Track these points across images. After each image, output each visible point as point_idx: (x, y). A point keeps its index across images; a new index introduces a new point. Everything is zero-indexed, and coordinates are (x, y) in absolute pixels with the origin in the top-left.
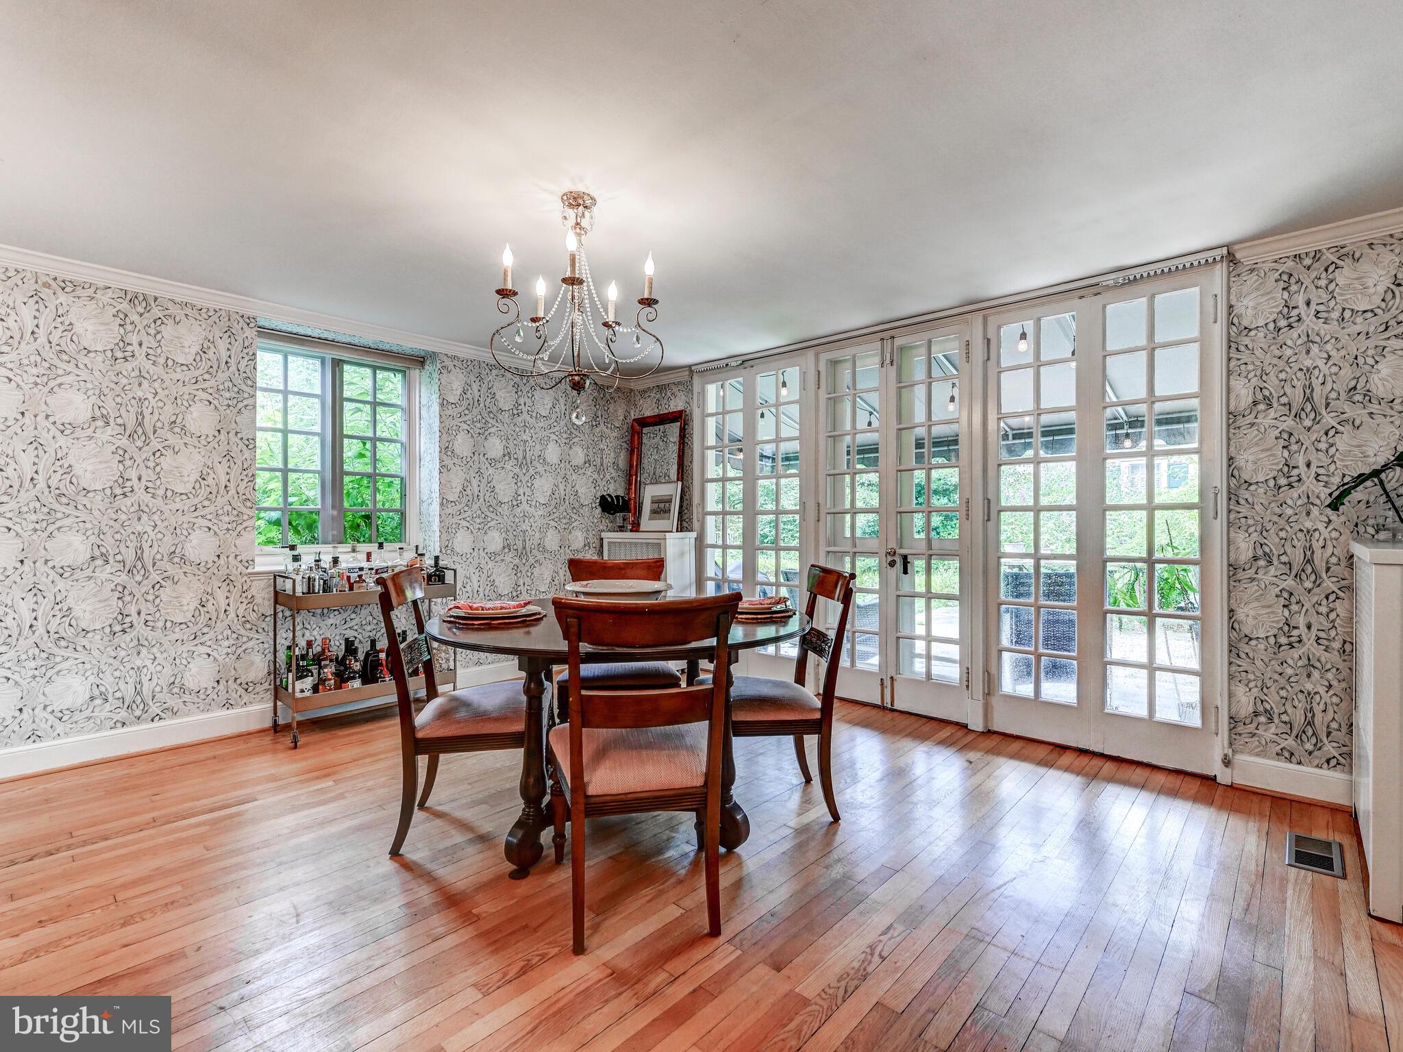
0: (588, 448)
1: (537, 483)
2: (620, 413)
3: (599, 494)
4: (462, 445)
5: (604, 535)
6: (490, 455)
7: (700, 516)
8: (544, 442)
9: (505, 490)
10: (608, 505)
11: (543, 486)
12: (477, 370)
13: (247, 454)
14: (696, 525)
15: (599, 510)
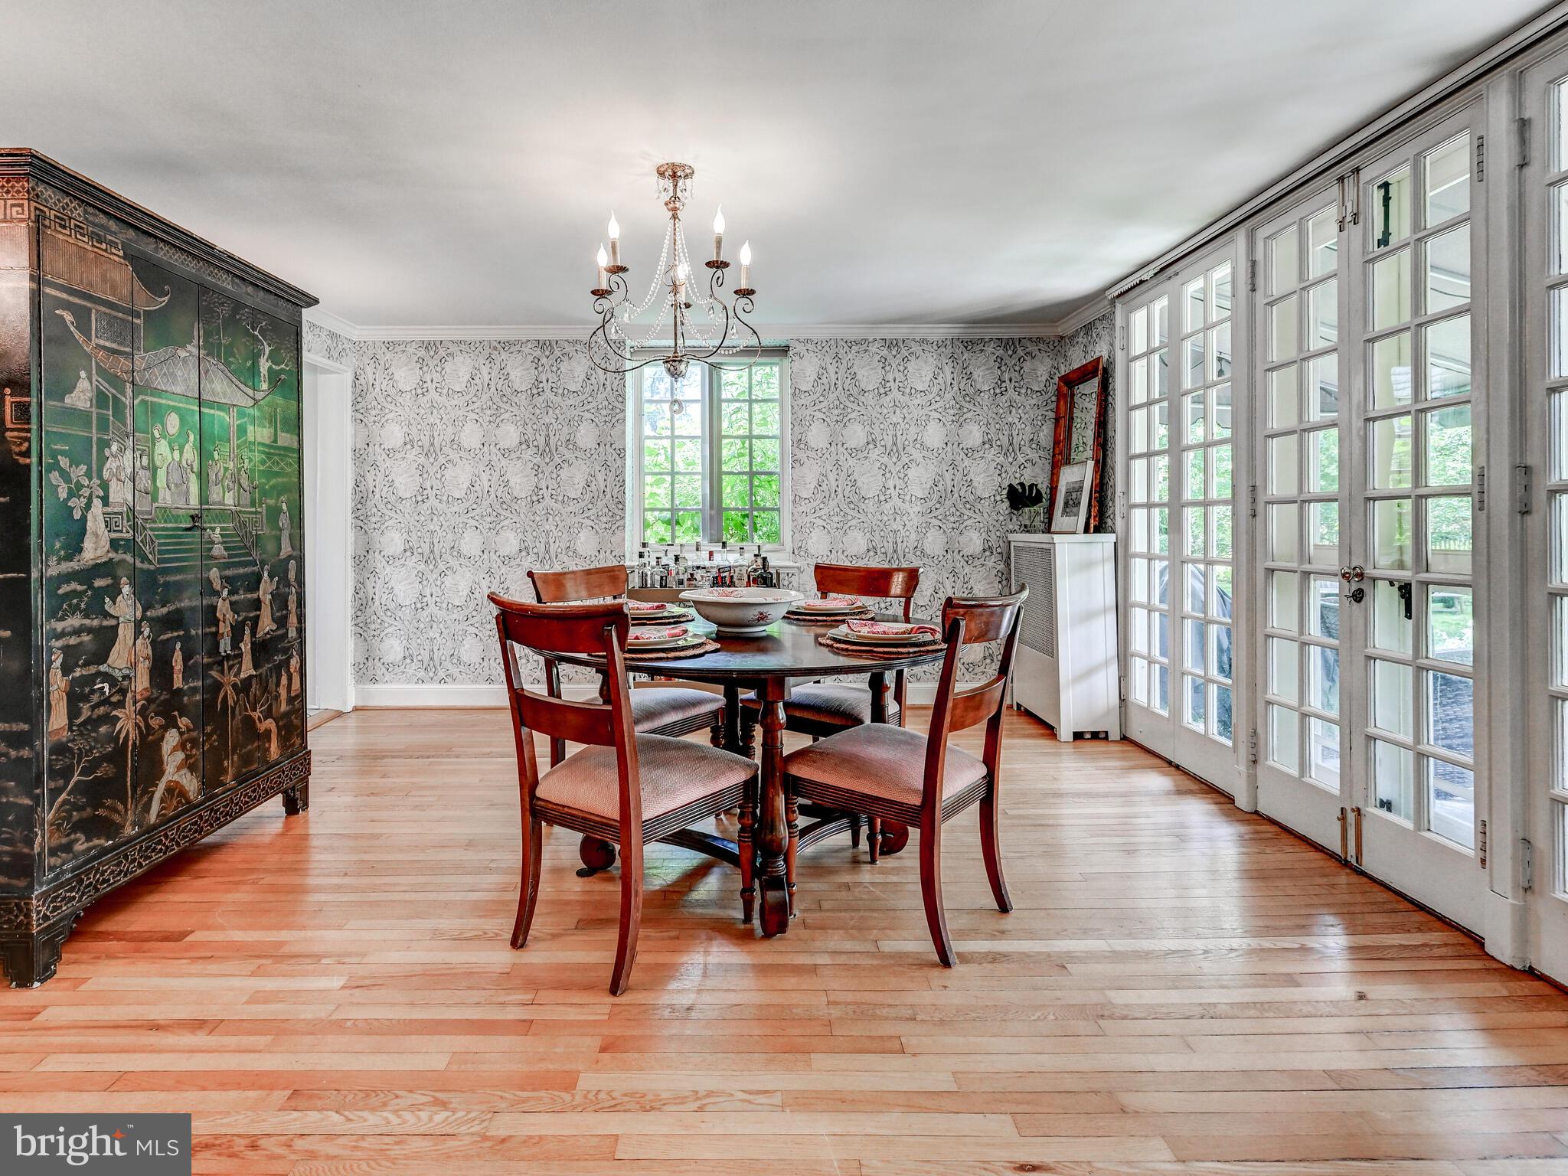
0: (988, 423)
1: (912, 473)
2: (1042, 371)
3: (1006, 484)
4: (817, 436)
5: (1011, 537)
6: (850, 444)
7: (1124, 510)
8: (922, 423)
9: (870, 483)
10: (1019, 498)
11: (920, 478)
12: (834, 350)
13: (619, 463)
14: (1119, 524)
15: (1007, 504)
